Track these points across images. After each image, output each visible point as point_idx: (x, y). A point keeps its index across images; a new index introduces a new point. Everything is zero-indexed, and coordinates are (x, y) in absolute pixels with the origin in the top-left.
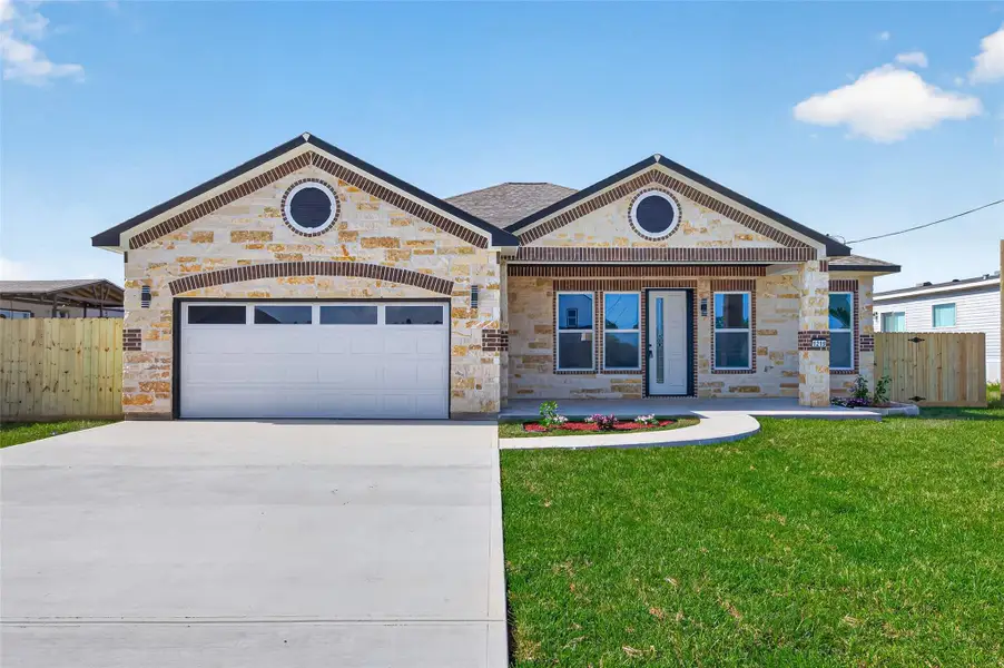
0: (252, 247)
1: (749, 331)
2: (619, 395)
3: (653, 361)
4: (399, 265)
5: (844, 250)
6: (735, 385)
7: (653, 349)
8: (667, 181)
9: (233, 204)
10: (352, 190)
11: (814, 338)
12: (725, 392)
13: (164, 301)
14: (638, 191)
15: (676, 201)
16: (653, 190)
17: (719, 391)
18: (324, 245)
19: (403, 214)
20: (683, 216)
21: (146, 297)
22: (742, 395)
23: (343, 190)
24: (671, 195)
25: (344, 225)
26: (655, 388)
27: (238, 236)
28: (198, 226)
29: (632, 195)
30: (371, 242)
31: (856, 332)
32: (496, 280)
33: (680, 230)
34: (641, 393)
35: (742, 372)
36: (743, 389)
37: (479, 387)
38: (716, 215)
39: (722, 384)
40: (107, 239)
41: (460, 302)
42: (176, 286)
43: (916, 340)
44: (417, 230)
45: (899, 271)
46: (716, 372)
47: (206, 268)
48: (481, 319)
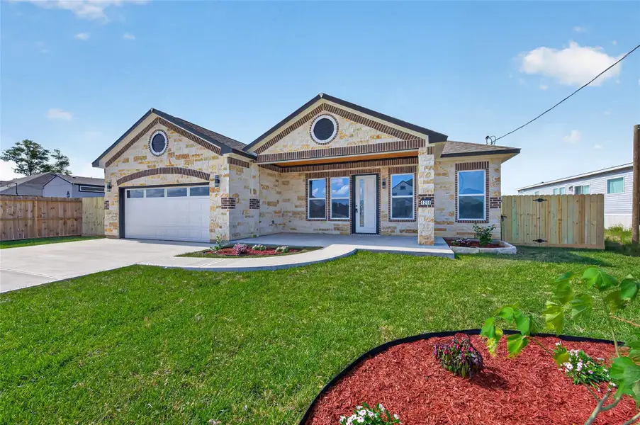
0: (140, 163)
1: (413, 196)
2: (338, 232)
3: (358, 215)
4: (190, 167)
5: (443, 138)
6: (403, 229)
7: (358, 208)
8: (331, 109)
9: (134, 144)
10: (173, 133)
11: (423, 199)
12: (397, 232)
13: (116, 189)
14: (315, 117)
15: (336, 120)
16: (324, 115)
17: (394, 232)
18: (163, 161)
19: (192, 142)
20: (340, 129)
21: (110, 187)
22: (407, 234)
23: (169, 133)
24: (333, 117)
25: (170, 150)
26: (358, 229)
27: (136, 159)
28: (124, 156)
29: (312, 120)
30: (179, 157)
31: (487, 196)
32: (227, 172)
33: (338, 137)
34: (349, 232)
35: (409, 221)
36: (408, 231)
37: (221, 227)
38: (359, 125)
39: (395, 228)
40: (96, 164)
41: (212, 184)
42: (119, 182)
43: (540, 200)
44: (197, 149)
45: (519, 152)
46: (391, 221)
47: (127, 173)
48: (221, 193)
